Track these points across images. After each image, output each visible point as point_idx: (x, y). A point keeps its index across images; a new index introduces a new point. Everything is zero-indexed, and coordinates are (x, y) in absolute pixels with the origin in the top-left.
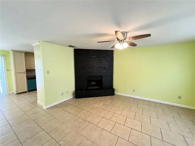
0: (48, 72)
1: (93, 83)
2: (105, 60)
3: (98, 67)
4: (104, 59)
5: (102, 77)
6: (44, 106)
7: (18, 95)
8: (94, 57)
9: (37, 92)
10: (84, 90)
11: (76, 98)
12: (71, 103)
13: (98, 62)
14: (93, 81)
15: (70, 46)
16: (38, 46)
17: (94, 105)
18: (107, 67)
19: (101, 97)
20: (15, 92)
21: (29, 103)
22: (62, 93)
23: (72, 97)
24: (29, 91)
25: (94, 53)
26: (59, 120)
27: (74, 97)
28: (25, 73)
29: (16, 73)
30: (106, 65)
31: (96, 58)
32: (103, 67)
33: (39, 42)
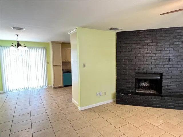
0: (84, 66)
1: (143, 84)
2: (168, 47)
3: (155, 58)
4: (166, 44)
5: (161, 75)
6: (79, 107)
7: (55, 89)
8: (148, 41)
9: (72, 89)
10: (130, 94)
11: (117, 103)
12: (110, 109)
13: (155, 49)
14: (145, 81)
15: (112, 29)
16: (75, 33)
17: (147, 120)
18: (173, 58)
19: (158, 109)
20: (53, 86)
21: (64, 100)
22: (99, 93)
23: (111, 101)
24: (65, 86)
25: (148, 36)
26: (97, 129)
27: (114, 102)
28: (61, 66)
29: (54, 66)
30: (170, 55)
31: (151, 44)
32: (165, 58)
33: (76, 28)
